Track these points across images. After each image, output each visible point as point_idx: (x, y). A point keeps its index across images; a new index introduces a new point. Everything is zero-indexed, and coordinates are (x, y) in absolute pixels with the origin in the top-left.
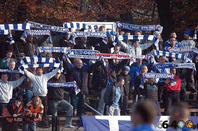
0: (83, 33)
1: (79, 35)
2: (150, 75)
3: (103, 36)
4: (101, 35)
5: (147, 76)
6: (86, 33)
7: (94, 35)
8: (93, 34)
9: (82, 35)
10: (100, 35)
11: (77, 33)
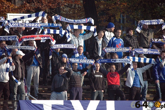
0: (18, 24)
1: (14, 25)
2: (75, 60)
3: (37, 26)
4: (36, 26)
5: (72, 61)
6: (21, 24)
7: (29, 26)
8: (27, 24)
9: (17, 26)
10: (34, 26)
11: (13, 24)
